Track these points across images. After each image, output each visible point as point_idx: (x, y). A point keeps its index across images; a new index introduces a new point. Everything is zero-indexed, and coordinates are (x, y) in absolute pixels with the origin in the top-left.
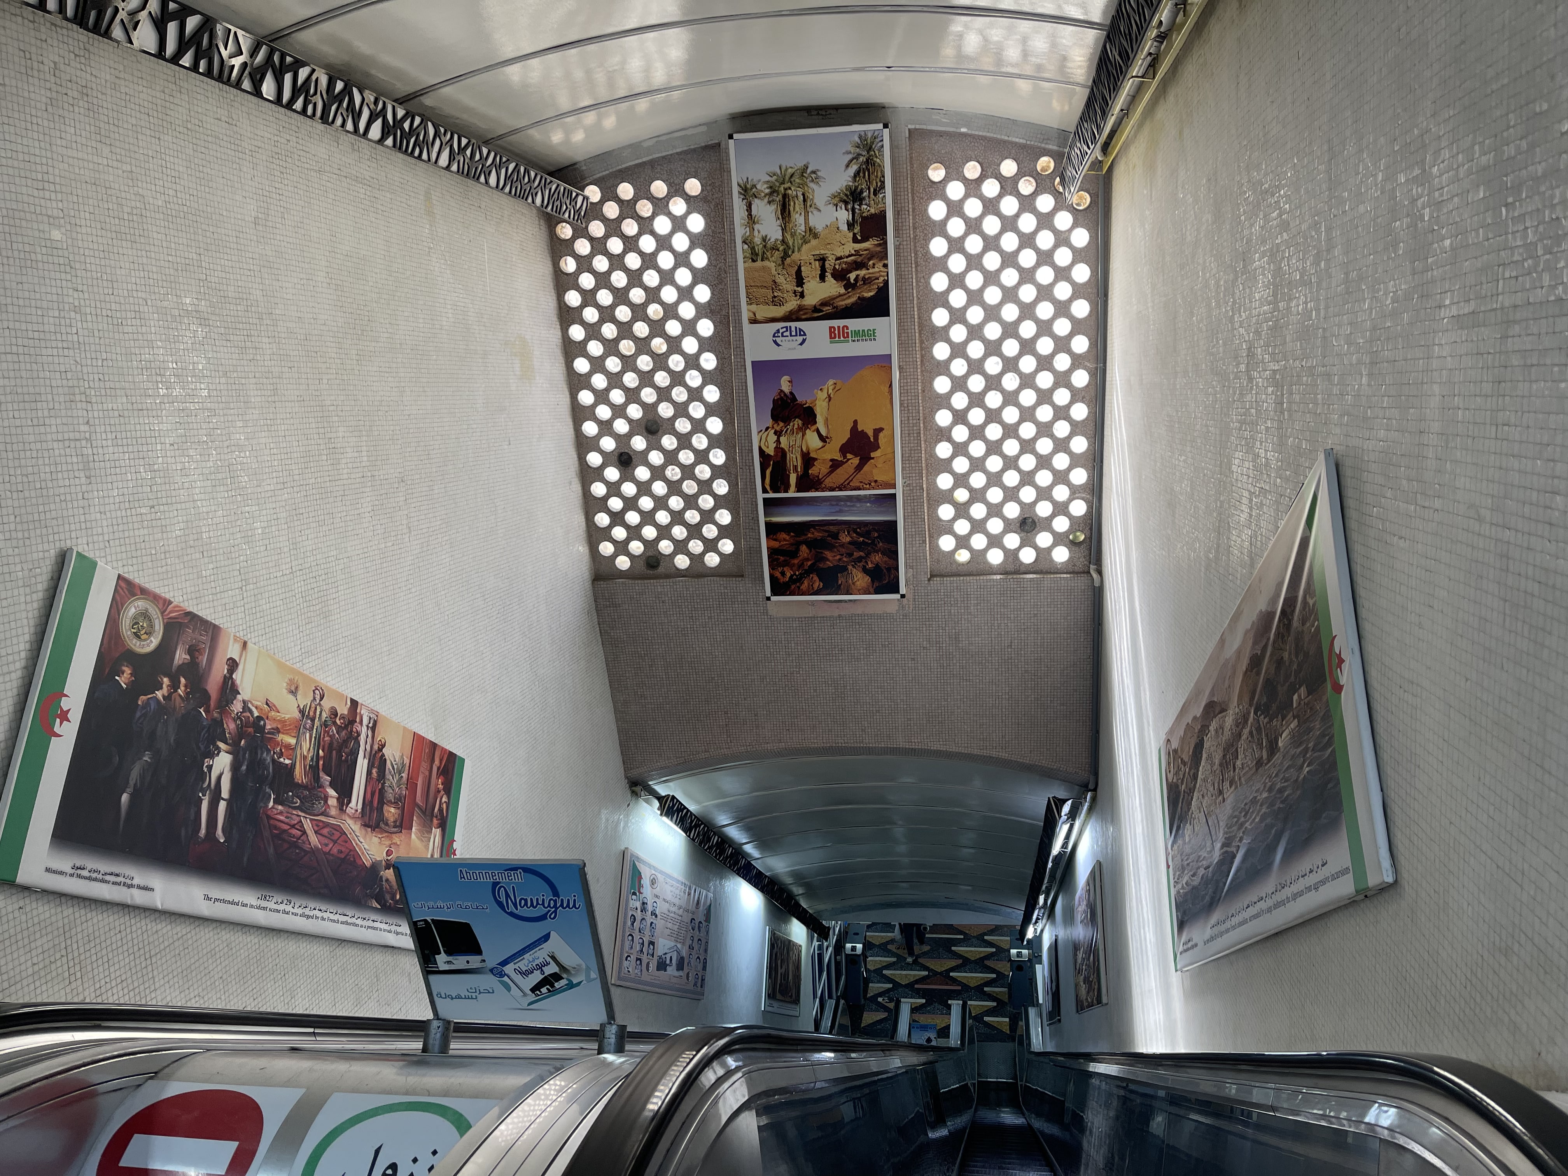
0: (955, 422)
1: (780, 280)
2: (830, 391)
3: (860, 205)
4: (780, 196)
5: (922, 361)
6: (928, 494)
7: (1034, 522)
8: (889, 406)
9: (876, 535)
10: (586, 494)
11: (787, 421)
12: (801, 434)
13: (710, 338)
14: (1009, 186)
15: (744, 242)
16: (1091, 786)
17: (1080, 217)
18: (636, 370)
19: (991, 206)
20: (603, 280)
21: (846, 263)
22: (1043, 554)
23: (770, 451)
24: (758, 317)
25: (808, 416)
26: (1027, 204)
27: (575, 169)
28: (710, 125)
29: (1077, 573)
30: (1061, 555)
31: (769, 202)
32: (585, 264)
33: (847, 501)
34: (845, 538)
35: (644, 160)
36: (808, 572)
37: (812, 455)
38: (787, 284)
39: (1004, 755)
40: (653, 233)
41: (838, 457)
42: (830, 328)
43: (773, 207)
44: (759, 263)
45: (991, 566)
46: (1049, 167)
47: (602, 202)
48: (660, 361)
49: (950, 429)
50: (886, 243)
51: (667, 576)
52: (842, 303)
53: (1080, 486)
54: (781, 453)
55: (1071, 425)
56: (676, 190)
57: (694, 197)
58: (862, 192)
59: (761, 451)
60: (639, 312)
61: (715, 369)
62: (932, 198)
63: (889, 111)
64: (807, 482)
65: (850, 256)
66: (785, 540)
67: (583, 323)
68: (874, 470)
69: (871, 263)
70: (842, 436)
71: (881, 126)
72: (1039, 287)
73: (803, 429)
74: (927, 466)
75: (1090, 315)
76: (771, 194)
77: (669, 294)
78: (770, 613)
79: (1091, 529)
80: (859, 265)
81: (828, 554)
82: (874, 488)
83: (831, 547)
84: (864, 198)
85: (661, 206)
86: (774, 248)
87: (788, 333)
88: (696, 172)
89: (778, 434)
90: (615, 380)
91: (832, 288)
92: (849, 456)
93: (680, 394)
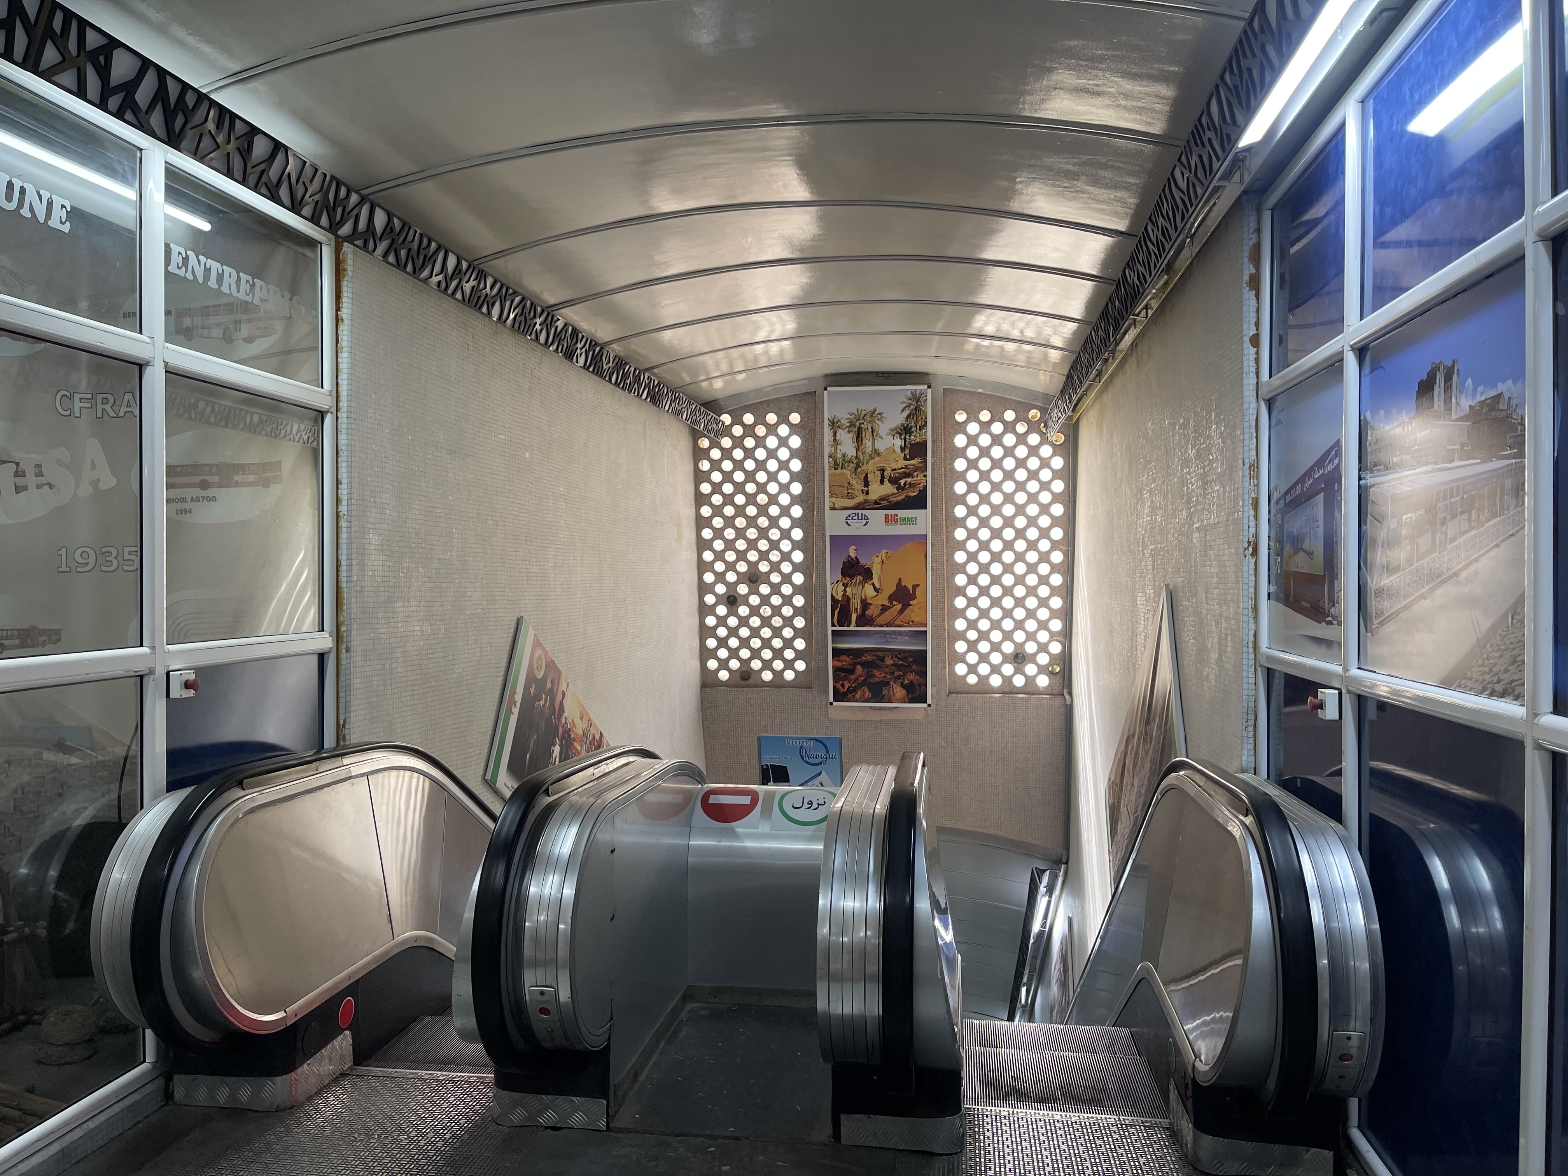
0: (969, 583)
1: (853, 482)
2: (883, 558)
3: (910, 436)
4: (856, 428)
5: (947, 540)
6: (948, 633)
7: (1023, 656)
8: (924, 569)
9: (911, 660)
10: (702, 624)
11: (852, 577)
12: (861, 586)
13: (799, 518)
14: (1009, 427)
15: (830, 456)
16: (1064, 860)
17: (1057, 450)
18: (745, 538)
19: (997, 440)
20: (728, 477)
21: (898, 473)
22: (1030, 680)
23: (839, 597)
24: (836, 506)
25: (868, 574)
26: (1021, 439)
27: (716, 404)
28: (810, 379)
29: (1054, 695)
30: (1043, 681)
31: (849, 432)
32: (716, 465)
33: (891, 634)
34: (889, 661)
35: (764, 399)
36: (861, 685)
37: (869, 601)
38: (858, 485)
39: (1000, 833)
40: (765, 447)
41: (887, 603)
42: (886, 515)
43: (851, 435)
44: (839, 471)
45: (992, 687)
46: (1037, 416)
47: (732, 425)
48: (763, 533)
49: (965, 587)
50: (926, 461)
51: (756, 686)
52: (894, 499)
53: (1057, 632)
54: (847, 599)
55: (1050, 588)
56: (783, 419)
57: (795, 425)
58: (911, 428)
59: (832, 597)
60: (751, 499)
61: (801, 540)
62: (957, 433)
63: (931, 377)
64: (864, 620)
65: (901, 469)
66: (846, 661)
67: (711, 505)
68: (912, 613)
69: (915, 474)
70: (890, 588)
71: (926, 387)
72: (1029, 495)
73: (863, 583)
74: (948, 613)
75: (1064, 514)
76: (850, 427)
77: (773, 488)
78: (830, 716)
79: (1064, 663)
80: (907, 475)
81: (877, 673)
82: (911, 626)
83: (878, 667)
84: (913, 432)
85: (772, 429)
86: (850, 461)
87: (856, 518)
88: (798, 409)
89: (845, 585)
90: (730, 545)
91: (888, 489)
92: (895, 603)
93: (775, 556)
